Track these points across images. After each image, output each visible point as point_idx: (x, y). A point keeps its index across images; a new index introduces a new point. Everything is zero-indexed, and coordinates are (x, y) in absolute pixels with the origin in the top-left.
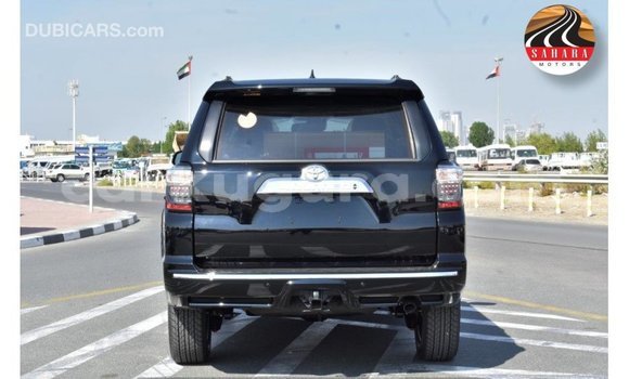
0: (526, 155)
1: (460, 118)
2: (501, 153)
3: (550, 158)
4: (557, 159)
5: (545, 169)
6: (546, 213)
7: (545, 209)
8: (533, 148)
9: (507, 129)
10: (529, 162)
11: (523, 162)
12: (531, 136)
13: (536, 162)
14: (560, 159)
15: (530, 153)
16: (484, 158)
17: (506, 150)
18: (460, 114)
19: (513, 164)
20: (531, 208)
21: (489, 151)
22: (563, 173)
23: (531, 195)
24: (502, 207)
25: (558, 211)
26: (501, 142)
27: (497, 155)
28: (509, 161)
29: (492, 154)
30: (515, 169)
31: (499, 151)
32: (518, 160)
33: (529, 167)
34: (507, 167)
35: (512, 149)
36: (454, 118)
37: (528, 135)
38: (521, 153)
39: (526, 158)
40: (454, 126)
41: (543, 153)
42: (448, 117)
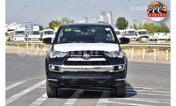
0: (143, 34)
1: (111, 15)
2: (131, 33)
3: (153, 35)
4: (156, 36)
5: (151, 40)
6: (150, 59)
7: (150, 57)
8: (145, 30)
9: (134, 20)
10: (144, 37)
11: (141, 37)
12: (145, 24)
13: (147, 37)
14: (158, 36)
15: (144, 33)
16: (123, 35)
17: (133, 32)
18: (111, 13)
19: (137, 38)
20: (144, 57)
21: (126, 32)
22: (159, 42)
23: (144, 52)
24: (132, 57)
25: (155, 58)
26: (131, 28)
27: (129, 34)
28: (135, 36)
29: (127, 33)
30: (137, 40)
31: (130, 32)
32: (139, 36)
33: (144, 39)
34: (133, 39)
35: (136, 31)
36: (108, 15)
37: (143, 24)
38: (140, 33)
39: (142, 35)
40: (108, 19)
41: (150, 33)
42: (105, 15)
